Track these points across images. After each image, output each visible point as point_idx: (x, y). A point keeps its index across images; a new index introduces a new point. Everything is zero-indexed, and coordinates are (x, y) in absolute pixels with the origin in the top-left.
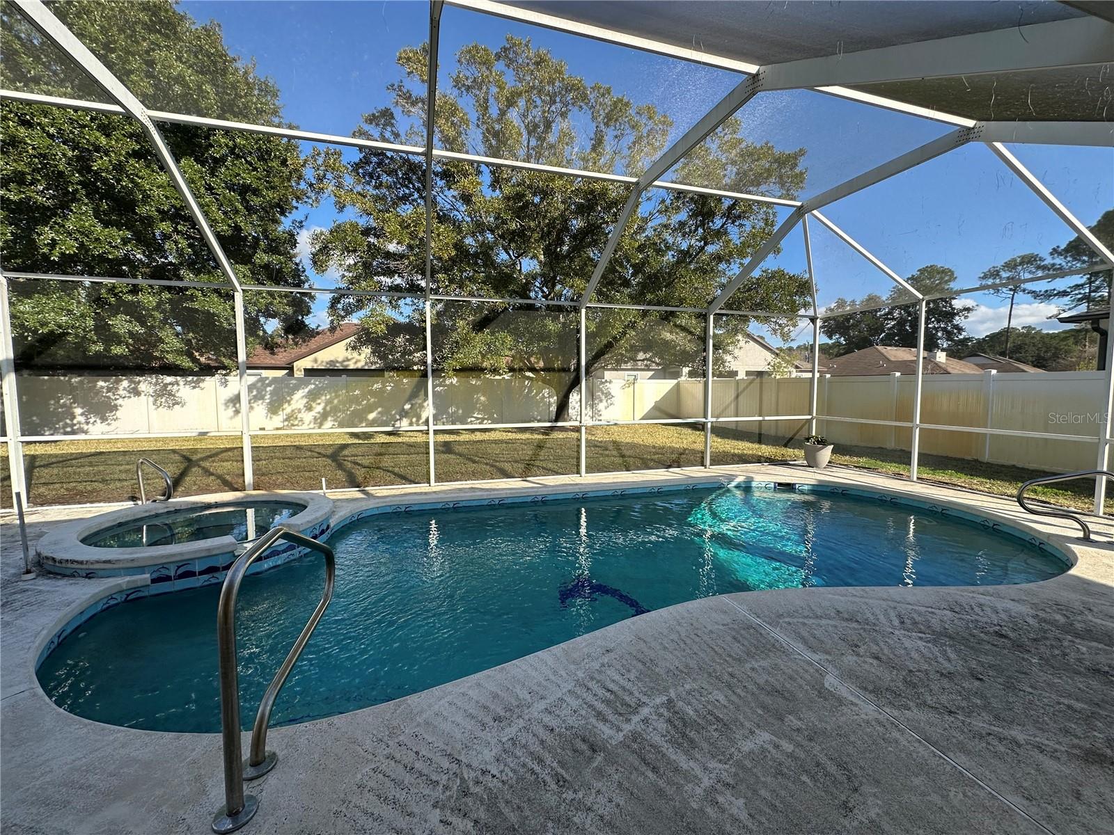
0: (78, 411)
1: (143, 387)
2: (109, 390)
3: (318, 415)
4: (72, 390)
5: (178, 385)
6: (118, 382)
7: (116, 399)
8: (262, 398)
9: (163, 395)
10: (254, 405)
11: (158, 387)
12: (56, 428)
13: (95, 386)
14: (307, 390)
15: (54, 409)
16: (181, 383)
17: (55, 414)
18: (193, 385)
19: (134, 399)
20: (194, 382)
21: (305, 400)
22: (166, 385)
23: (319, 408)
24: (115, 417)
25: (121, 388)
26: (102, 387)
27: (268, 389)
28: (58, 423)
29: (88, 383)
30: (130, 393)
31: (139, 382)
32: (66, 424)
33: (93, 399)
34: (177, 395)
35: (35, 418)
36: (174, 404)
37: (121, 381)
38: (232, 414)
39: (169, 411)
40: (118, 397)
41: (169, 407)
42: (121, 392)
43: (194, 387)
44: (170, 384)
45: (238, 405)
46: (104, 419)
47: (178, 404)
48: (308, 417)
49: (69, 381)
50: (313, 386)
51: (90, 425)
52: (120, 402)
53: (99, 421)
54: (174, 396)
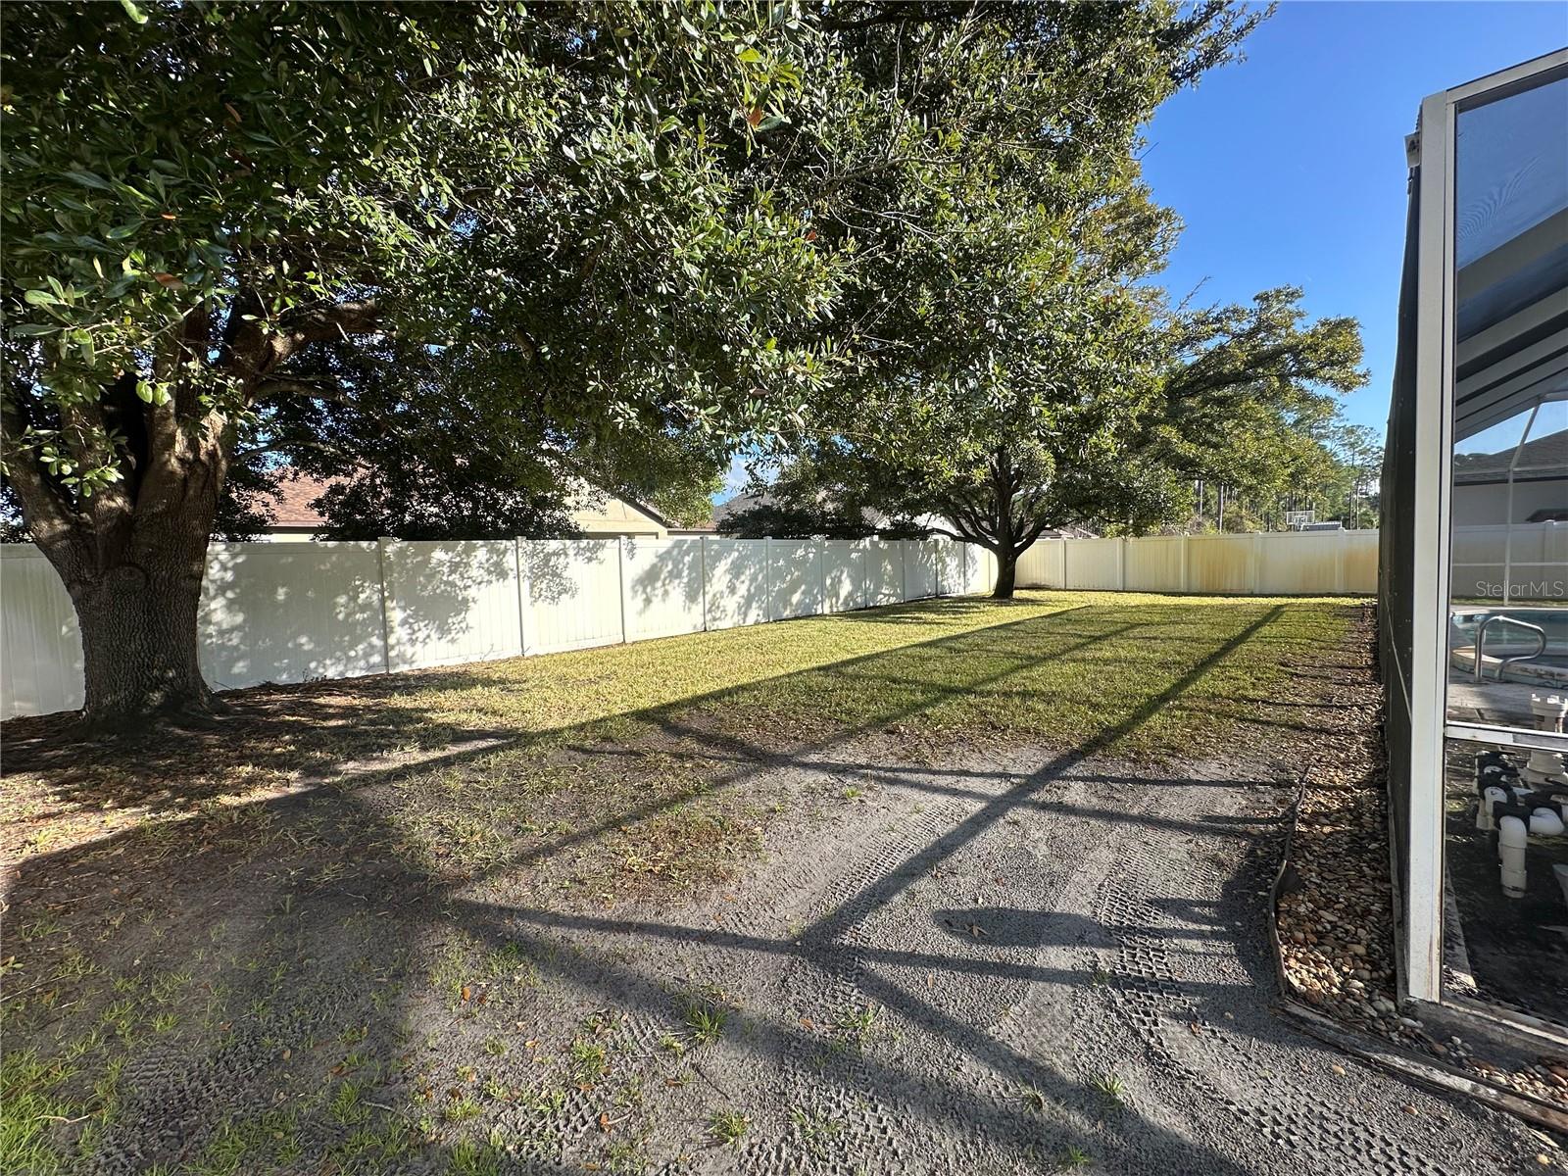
0: (396, 616)
1: (510, 561)
2: (454, 568)
3: (742, 601)
4: (381, 571)
5: (566, 555)
6: (467, 552)
7: (466, 588)
8: (679, 576)
9: (544, 575)
10: (669, 588)
11: (536, 560)
12: (349, 659)
13: (427, 561)
14: (729, 560)
15: (348, 615)
16: (571, 552)
17: (349, 626)
18: (588, 554)
19: (497, 586)
20: (589, 550)
21: (729, 577)
22: (547, 557)
23: (742, 590)
24: (463, 625)
25: (475, 563)
26: (441, 563)
27: (687, 559)
28: (352, 647)
29: (415, 555)
30: (490, 573)
31: (506, 550)
32: (372, 646)
33: (424, 588)
34: (565, 574)
35: (303, 640)
36: (560, 594)
37: (475, 548)
38: (641, 605)
39: (553, 607)
40: (470, 582)
41: (553, 599)
42: (474, 572)
43: (590, 560)
44: (554, 554)
45: (649, 589)
46: (443, 630)
47: (566, 591)
48: (731, 603)
49: (380, 551)
50: (736, 554)
51: (419, 645)
52: (472, 593)
53: (434, 636)
54: (559, 576)
